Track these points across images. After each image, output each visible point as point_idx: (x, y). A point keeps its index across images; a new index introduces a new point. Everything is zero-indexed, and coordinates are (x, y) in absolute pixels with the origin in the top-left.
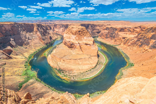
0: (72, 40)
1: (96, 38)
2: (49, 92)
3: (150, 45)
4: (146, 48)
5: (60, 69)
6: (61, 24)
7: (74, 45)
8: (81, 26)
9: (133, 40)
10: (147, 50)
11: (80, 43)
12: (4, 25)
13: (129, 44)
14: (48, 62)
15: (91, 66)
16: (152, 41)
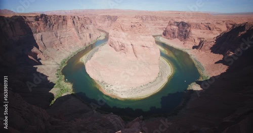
0: (121, 40)
1: (158, 37)
5: (103, 82)
6: (106, 16)
7: (124, 47)
11: (133, 44)
14: (87, 71)
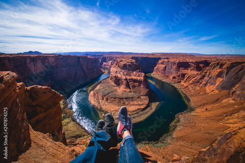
0: (119, 75)
2: (85, 136)
3: (217, 85)
4: (212, 87)
5: (101, 109)
7: (121, 81)
8: (131, 59)
9: (196, 78)
10: (213, 91)
11: (128, 78)
12: (48, 58)
13: (191, 82)
14: (89, 99)
15: (139, 107)
16: (218, 80)
